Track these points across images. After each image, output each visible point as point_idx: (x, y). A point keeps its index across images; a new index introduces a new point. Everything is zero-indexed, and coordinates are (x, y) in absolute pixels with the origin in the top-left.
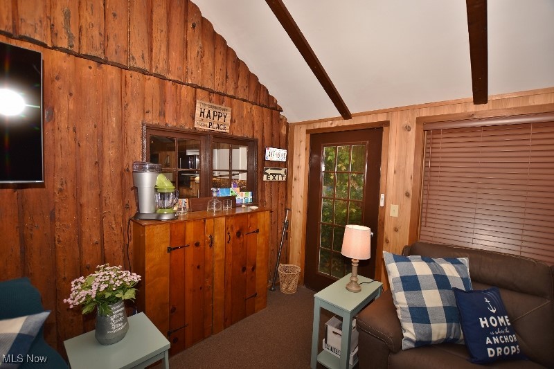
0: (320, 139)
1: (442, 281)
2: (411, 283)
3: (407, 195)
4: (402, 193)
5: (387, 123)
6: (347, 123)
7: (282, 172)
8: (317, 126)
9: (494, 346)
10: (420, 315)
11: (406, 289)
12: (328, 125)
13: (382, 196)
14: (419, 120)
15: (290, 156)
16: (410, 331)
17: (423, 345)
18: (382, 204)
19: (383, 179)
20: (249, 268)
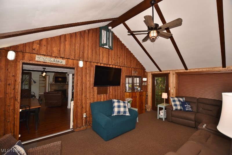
0: (154, 76)
1: (179, 101)
2: (174, 101)
3: (175, 88)
4: (173, 87)
5: (169, 73)
6: (161, 72)
7: (146, 83)
8: (154, 73)
9: (187, 109)
10: (176, 105)
11: (173, 102)
12: (156, 73)
13: (169, 88)
14: (176, 73)
15: (147, 80)
16: (174, 108)
17: (176, 110)
18: (169, 90)
19: (169, 84)
20: (142, 103)
